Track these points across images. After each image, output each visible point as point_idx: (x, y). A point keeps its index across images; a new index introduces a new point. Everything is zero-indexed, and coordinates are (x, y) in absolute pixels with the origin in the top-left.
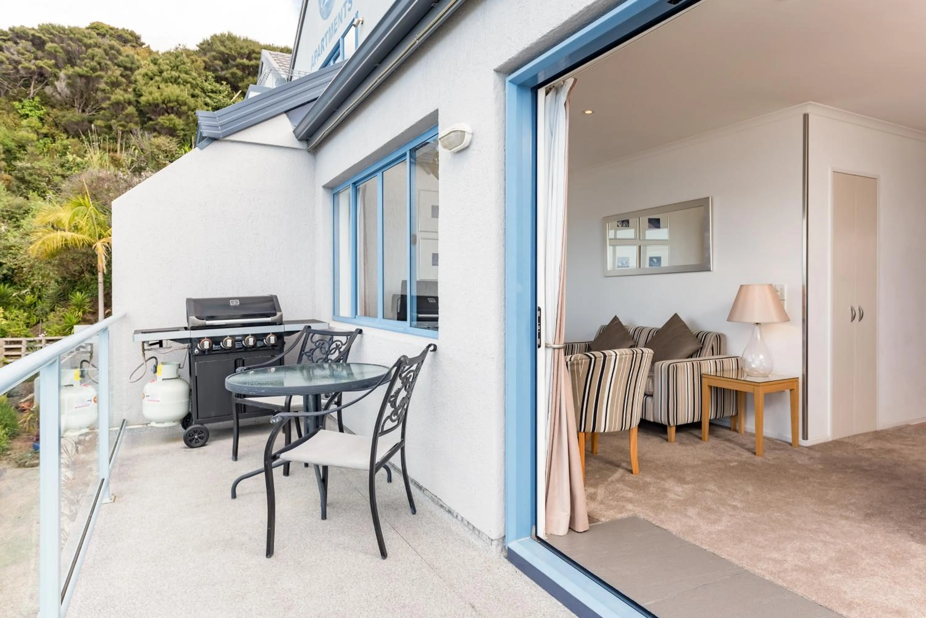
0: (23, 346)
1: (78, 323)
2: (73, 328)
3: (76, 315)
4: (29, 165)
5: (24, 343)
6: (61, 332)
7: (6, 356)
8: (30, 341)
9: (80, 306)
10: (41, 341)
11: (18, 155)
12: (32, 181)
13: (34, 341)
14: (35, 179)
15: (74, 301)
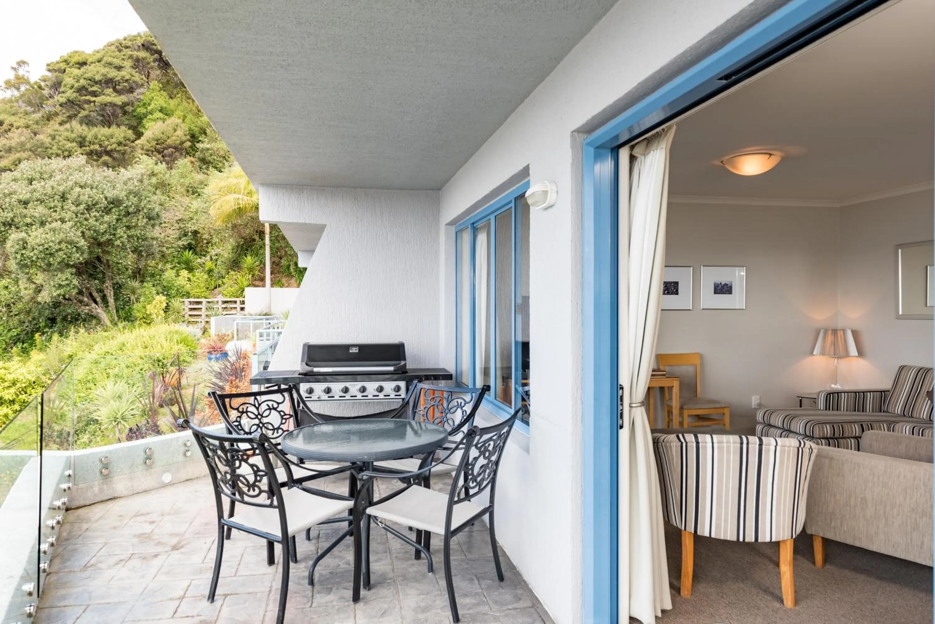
0: (203, 306)
1: (249, 286)
2: (243, 291)
3: (247, 278)
4: (208, 146)
5: (204, 303)
6: (235, 294)
7: (190, 315)
8: (209, 302)
9: (251, 270)
10: (218, 302)
11: (200, 139)
12: (212, 161)
13: (212, 302)
14: (214, 159)
15: (245, 265)
